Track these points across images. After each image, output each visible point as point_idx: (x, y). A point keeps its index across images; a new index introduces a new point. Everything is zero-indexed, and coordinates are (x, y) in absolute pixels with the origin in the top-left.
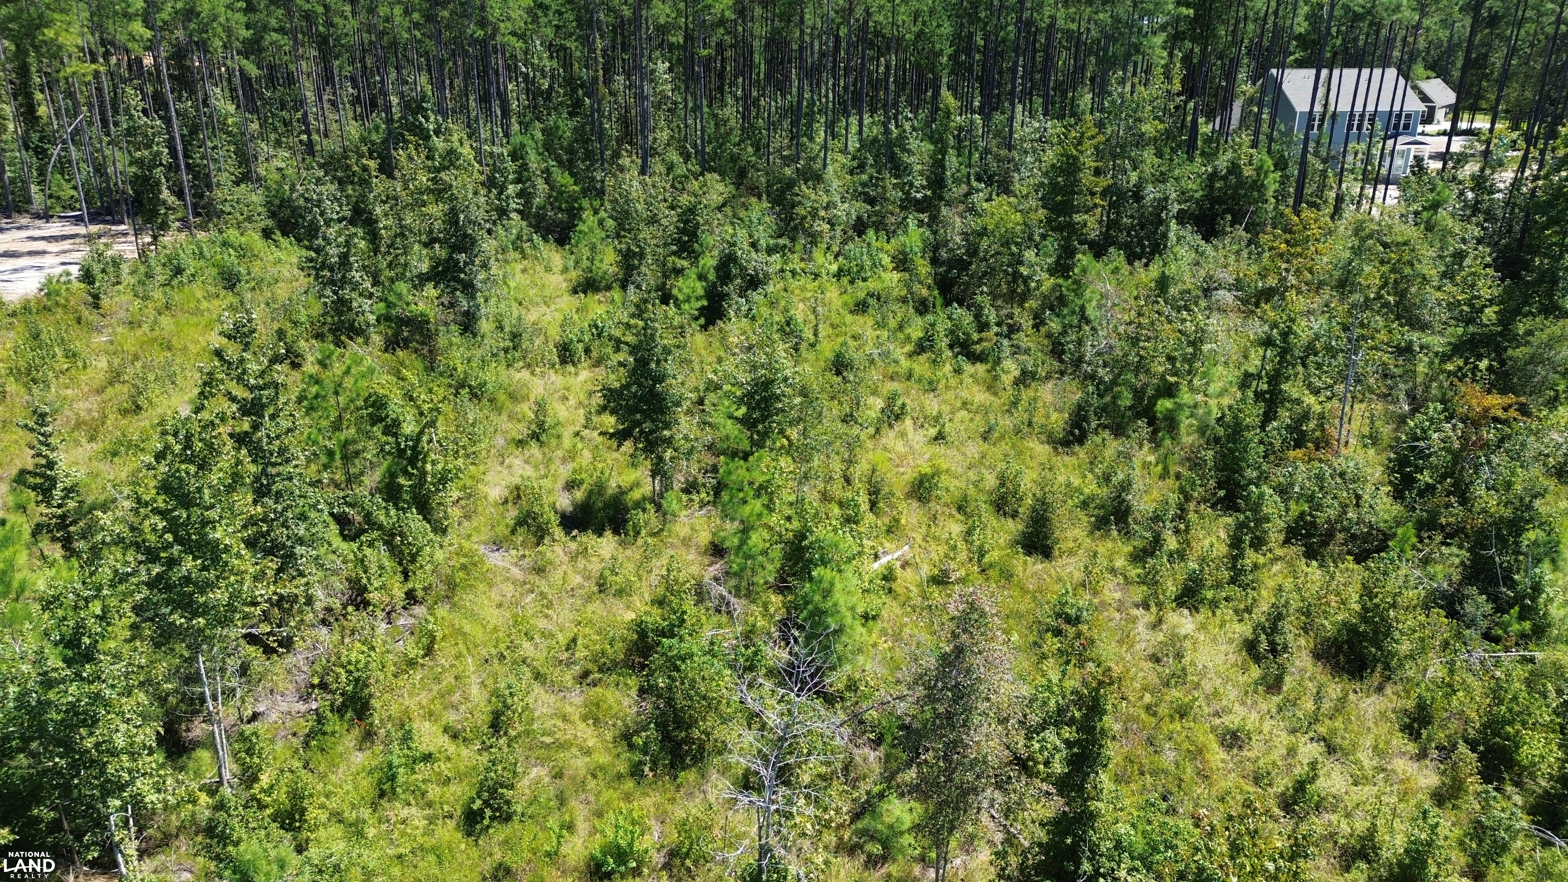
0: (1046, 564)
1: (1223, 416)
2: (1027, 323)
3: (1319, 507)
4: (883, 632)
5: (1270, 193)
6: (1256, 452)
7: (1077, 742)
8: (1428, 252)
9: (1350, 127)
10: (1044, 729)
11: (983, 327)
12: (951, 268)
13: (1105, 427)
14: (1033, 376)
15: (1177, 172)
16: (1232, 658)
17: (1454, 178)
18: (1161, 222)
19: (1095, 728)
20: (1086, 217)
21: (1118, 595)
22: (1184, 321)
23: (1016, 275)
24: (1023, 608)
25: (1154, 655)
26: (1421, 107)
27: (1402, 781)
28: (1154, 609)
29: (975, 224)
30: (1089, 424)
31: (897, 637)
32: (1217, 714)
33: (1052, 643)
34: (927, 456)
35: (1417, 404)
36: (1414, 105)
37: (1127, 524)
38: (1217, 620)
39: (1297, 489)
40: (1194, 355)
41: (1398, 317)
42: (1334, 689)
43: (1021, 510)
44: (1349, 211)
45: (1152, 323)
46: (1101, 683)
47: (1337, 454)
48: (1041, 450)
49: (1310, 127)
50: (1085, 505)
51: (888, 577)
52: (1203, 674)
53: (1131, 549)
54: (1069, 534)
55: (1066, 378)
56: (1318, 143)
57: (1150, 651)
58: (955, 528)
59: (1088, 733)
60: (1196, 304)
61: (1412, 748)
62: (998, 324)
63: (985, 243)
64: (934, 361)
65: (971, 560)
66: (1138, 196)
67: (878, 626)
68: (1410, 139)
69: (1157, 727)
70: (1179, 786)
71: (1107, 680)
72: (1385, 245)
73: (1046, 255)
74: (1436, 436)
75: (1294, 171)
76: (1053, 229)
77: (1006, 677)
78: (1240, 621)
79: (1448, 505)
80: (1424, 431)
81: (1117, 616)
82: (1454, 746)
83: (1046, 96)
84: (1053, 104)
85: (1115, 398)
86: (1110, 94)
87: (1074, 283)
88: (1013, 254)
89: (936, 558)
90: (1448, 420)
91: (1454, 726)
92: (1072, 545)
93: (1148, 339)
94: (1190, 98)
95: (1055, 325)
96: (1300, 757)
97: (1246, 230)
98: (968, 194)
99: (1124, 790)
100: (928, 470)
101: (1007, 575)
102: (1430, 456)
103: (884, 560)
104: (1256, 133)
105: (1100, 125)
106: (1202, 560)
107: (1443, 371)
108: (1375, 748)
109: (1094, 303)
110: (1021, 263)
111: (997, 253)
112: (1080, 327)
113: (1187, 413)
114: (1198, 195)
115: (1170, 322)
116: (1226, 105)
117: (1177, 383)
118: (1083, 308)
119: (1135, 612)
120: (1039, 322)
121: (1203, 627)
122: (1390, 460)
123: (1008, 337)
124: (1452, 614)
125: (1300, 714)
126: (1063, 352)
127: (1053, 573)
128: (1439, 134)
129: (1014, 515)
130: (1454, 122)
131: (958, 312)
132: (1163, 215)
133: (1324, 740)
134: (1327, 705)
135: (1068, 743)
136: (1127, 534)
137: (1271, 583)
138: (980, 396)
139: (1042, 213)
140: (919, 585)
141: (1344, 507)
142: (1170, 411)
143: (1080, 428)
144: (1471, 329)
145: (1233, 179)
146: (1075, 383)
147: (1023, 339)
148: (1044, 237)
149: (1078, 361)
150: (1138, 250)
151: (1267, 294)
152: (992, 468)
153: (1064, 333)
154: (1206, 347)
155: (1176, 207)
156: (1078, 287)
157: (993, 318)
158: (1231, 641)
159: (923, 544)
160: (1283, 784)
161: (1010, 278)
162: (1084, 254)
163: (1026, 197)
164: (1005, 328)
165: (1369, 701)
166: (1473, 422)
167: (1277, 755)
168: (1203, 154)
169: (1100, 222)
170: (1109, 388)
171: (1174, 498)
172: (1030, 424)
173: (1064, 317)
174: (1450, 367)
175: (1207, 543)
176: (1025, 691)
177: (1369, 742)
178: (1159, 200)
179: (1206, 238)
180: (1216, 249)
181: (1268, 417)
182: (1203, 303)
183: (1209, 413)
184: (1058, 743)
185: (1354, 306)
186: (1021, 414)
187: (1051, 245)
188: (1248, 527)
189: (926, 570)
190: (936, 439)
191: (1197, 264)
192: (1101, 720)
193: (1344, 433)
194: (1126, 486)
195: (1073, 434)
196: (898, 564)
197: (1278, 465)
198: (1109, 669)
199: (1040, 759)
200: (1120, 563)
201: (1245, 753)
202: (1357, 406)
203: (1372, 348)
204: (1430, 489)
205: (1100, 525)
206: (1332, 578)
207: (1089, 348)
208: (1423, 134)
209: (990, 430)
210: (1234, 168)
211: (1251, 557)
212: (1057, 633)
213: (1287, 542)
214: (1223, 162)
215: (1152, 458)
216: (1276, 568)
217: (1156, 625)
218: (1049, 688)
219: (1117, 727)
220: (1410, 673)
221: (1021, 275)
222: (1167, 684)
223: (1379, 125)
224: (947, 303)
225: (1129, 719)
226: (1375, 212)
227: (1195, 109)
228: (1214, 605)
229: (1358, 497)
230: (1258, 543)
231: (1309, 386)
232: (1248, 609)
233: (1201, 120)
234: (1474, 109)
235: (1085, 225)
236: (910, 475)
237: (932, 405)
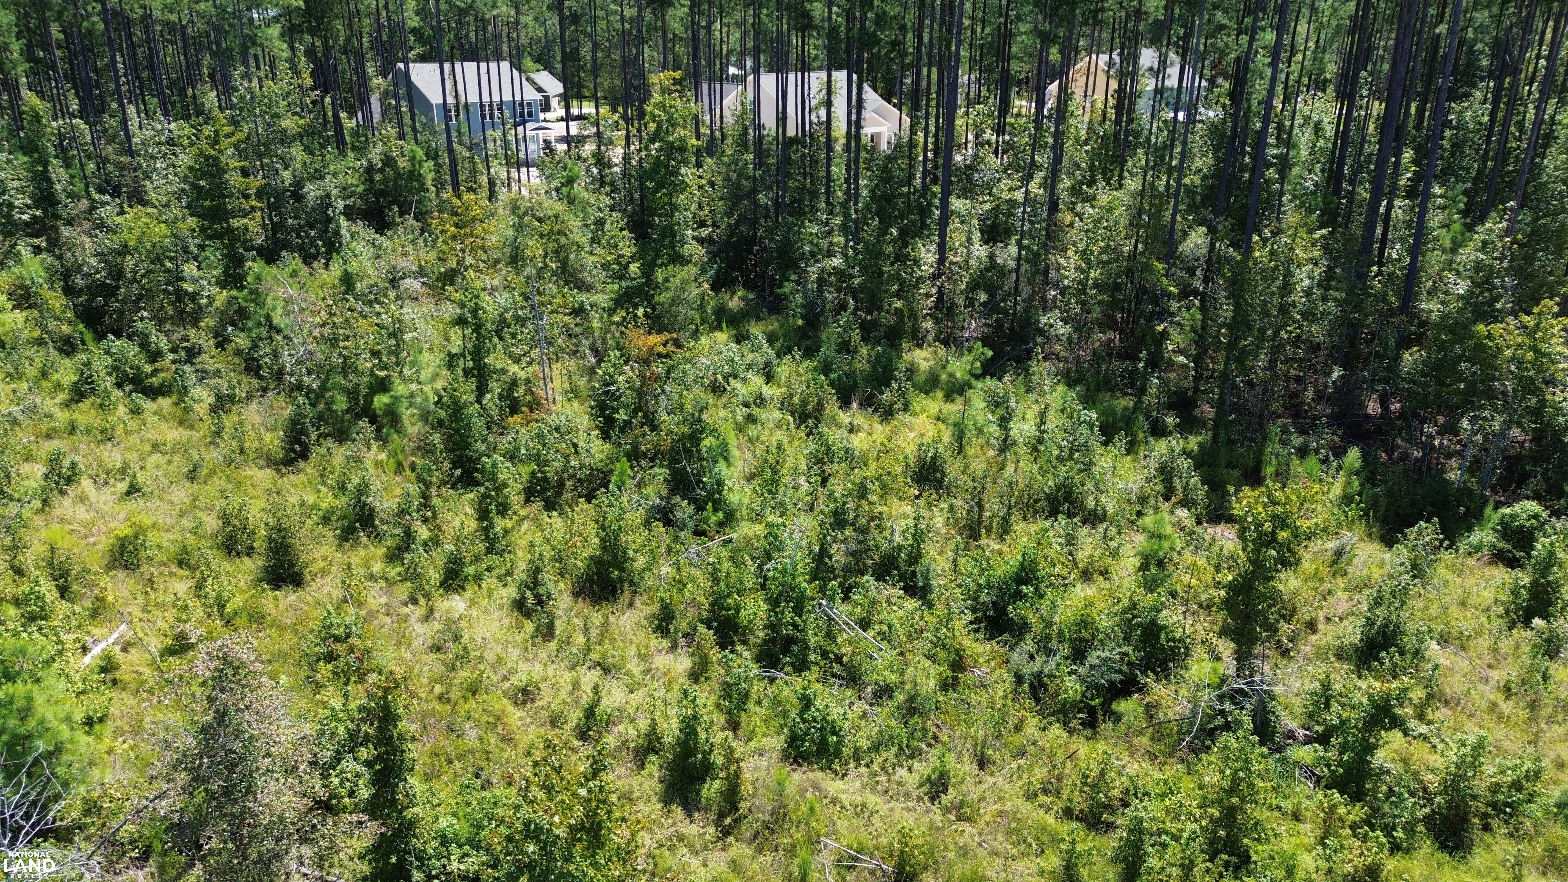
0: (300, 593)
1: (440, 398)
2: (207, 343)
3: (546, 463)
4: (118, 732)
5: (429, 183)
6: (478, 424)
7: (378, 758)
8: (574, 222)
9: (483, 117)
10: (339, 761)
11: (155, 356)
12: (93, 296)
13: (326, 436)
14: (232, 399)
15: (332, 168)
16: (506, 622)
17: (579, 158)
18: (329, 220)
19: (391, 737)
20: (246, 221)
21: (383, 600)
22: (378, 314)
23: (180, 294)
24: (285, 647)
25: (433, 645)
26: (538, 96)
27: (665, 674)
28: (422, 602)
29: (112, 242)
30: (308, 436)
31: (137, 730)
32: (505, 678)
33: (325, 670)
34: (122, 516)
35: (600, 356)
36: (531, 95)
37: (375, 527)
38: (485, 591)
39: (523, 451)
40: (397, 345)
41: (567, 283)
42: (597, 619)
43: (255, 545)
44: (503, 194)
45: (347, 321)
46: (386, 690)
47: (549, 412)
48: (263, 476)
49: (448, 119)
50: (326, 520)
51: (108, 667)
52: (483, 647)
53: (384, 550)
54: (317, 555)
55: (270, 394)
56: (459, 132)
57: (430, 642)
58: (182, 587)
59: (386, 744)
60: (386, 296)
61: (666, 643)
62: (174, 350)
63: (129, 262)
64: (101, 406)
65: (209, 616)
66: (298, 197)
67: (108, 729)
68: (536, 125)
69: (454, 712)
70: (488, 759)
71: (392, 685)
72: (540, 220)
73: (209, 267)
74: (621, 378)
75: (445, 159)
76: (210, 238)
77: (283, 723)
78: (505, 586)
79: (644, 435)
80: (611, 376)
81: (388, 620)
82: (695, 629)
83: (160, 94)
84: (173, 104)
85: (329, 404)
86: (236, 90)
87: (251, 292)
88: (169, 271)
89: (166, 626)
90: (626, 362)
91: (691, 613)
92: (321, 564)
93: (347, 338)
94: (326, 92)
95: (241, 341)
96: (583, 687)
97: (416, 219)
98: (92, 209)
99: (437, 785)
100: (129, 531)
101: (257, 618)
102: (620, 397)
103: (97, 650)
104: (401, 125)
105: (234, 122)
106: (457, 540)
107: (613, 323)
108: (639, 655)
109: (280, 311)
110: (182, 279)
111: (149, 272)
112: (271, 338)
113: (406, 404)
114: (360, 189)
115: (365, 317)
116: (364, 101)
117: (388, 377)
118: (268, 317)
119: (406, 610)
120: (222, 342)
121: (472, 603)
122: (592, 408)
123: (189, 361)
124: (668, 523)
125: (575, 650)
126: (260, 367)
127: (309, 598)
128: (558, 120)
129: (250, 552)
130: (567, 108)
131: (118, 344)
132: (330, 212)
133: (599, 664)
134: (594, 634)
135: (368, 764)
136: (378, 537)
137: (523, 543)
138: (173, 434)
139: (192, 221)
140: (152, 664)
141: (566, 457)
142: (388, 405)
143: (300, 442)
144: (624, 284)
145: (390, 172)
146: (281, 398)
147: (209, 360)
148: (202, 247)
149: (279, 375)
150: (313, 251)
151: (450, 277)
152: (209, 509)
153: (255, 347)
154: (407, 337)
155: (341, 204)
156: (256, 296)
157: (164, 344)
158: (501, 607)
159: (145, 616)
160: (575, 717)
161: (173, 297)
162: (254, 260)
163: (167, 205)
164: (183, 354)
165: (625, 617)
166: (645, 361)
167: (564, 695)
168: (354, 148)
169: (264, 226)
170: (320, 396)
171: (415, 489)
172: (242, 451)
173: (250, 330)
174: (617, 319)
175: (457, 523)
176: (309, 729)
177: (632, 651)
178: (321, 197)
179: (380, 230)
180: (391, 238)
181: (481, 391)
182: (392, 294)
183: (426, 399)
184: (358, 768)
185: (528, 278)
186: (228, 444)
187: (214, 255)
188: (489, 496)
189: (155, 644)
190: (128, 493)
191: (378, 257)
192: (396, 726)
193: (550, 392)
194: (363, 489)
195: (294, 451)
196: (117, 648)
197: (502, 434)
198: (392, 673)
199: (343, 792)
200: (377, 567)
201: (538, 703)
202: (554, 367)
203: (552, 312)
204: (628, 424)
205: (347, 535)
206: (573, 522)
207: (287, 359)
208: (545, 120)
209: (195, 468)
210: (388, 161)
211: (500, 524)
212: (330, 657)
213: (527, 501)
214: (376, 154)
215: (383, 456)
216: (525, 526)
217: (428, 617)
218: (334, 717)
219: (414, 728)
220: (650, 582)
221: (186, 293)
222: (454, 668)
223: (507, 113)
224: (100, 337)
225: (426, 715)
226: (524, 192)
227: (333, 104)
228: (478, 578)
229: (575, 446)
230: (503, 509)
231: (510, 355)
232: (509, 573)
233: (343, 115)
234: (581, 97)
235: (247, 229)
236: (105, 543)
237: (113, 456)
